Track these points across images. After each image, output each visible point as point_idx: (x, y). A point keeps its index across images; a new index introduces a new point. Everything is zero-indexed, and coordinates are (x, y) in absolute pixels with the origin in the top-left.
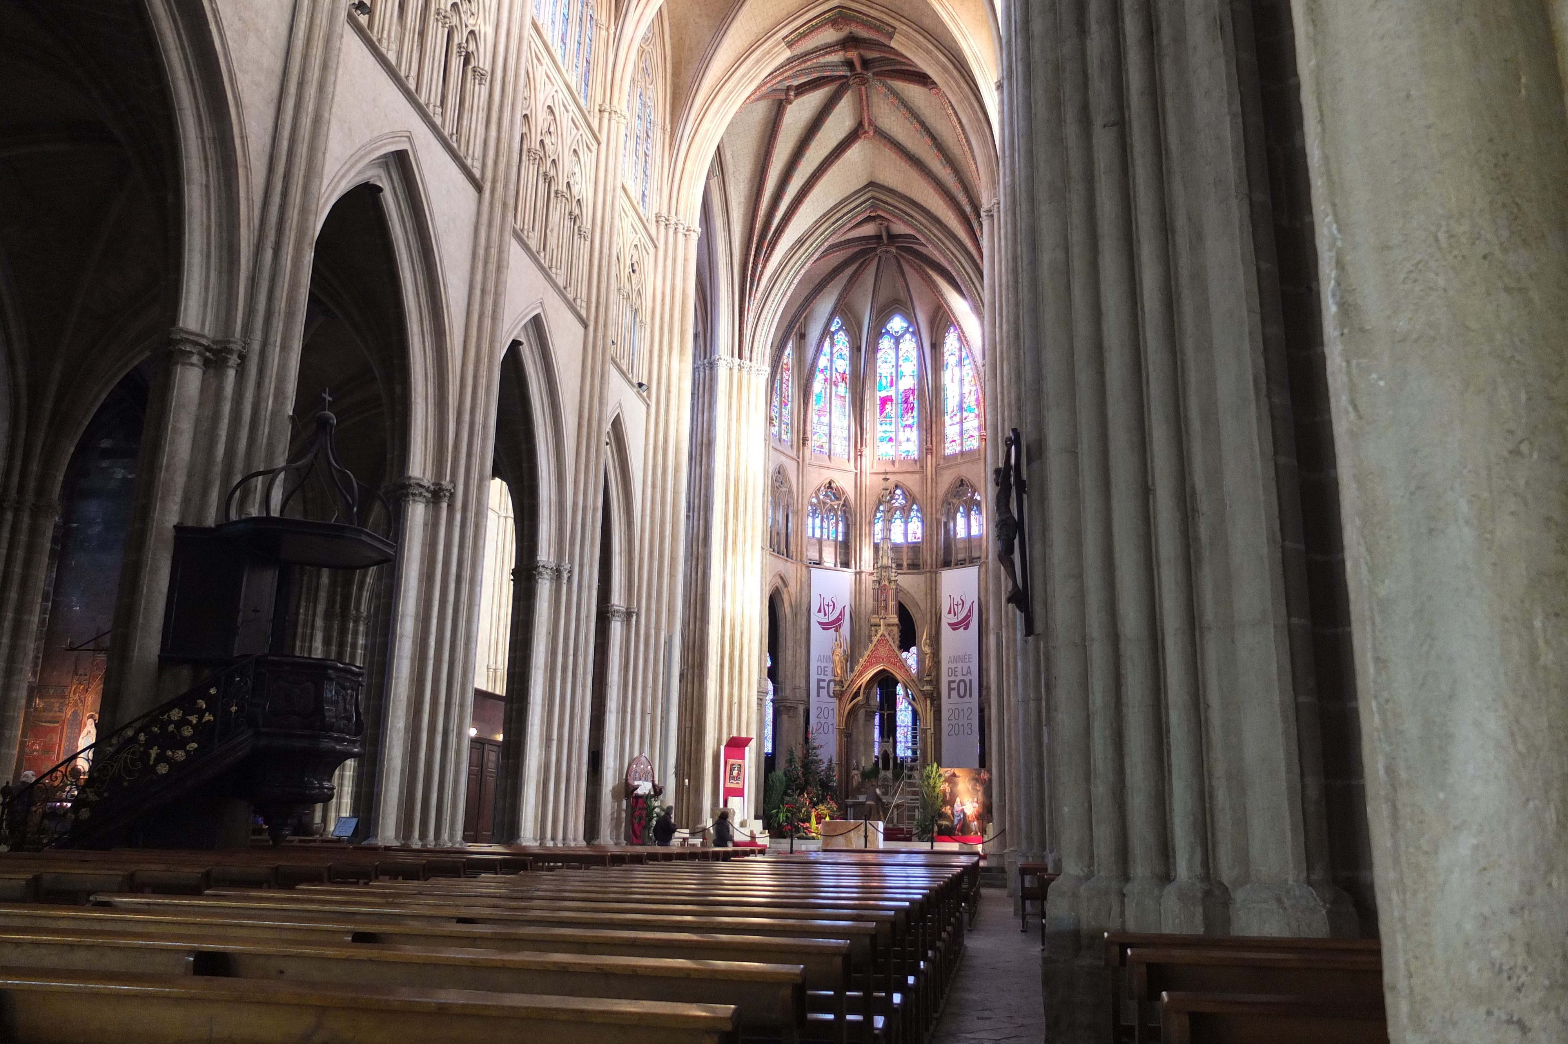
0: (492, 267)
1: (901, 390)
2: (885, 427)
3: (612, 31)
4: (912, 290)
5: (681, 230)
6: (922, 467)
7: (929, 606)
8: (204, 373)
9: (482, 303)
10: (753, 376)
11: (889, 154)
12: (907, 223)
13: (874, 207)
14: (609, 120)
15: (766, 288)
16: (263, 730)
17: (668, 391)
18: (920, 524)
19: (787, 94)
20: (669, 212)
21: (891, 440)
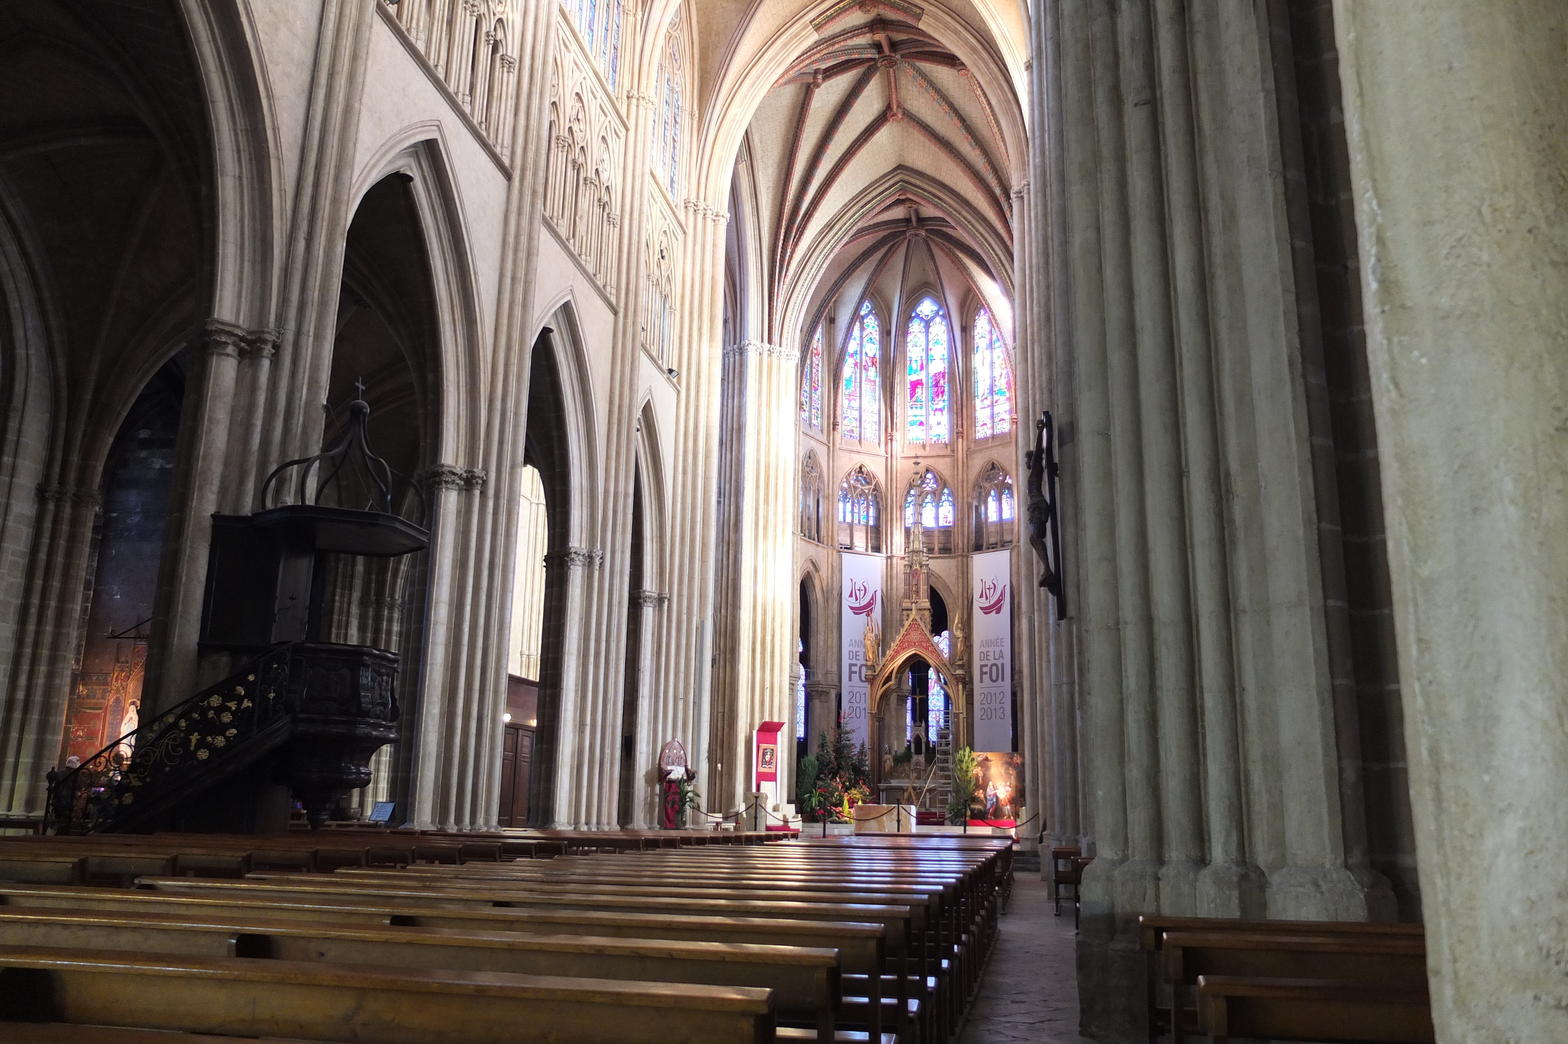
0: (522, 255)
1: (932, 373)
2: (915, 411)
3: (639, 17)
4: (942, 274)
5: (710, 216)
6: (953, 451)
7: (960, 590)
8: (239, 363)
9: (513, 291)
10: (783, 361)
11: (918, 136)
12: (936, 206)
13: (903, 190)
14: (637, 106)
15: (795, 273)
16: (302, 716)
17: (698, 377)
18: (951, 508)
19: (815, 78)
20: (698, 198)
21: (921, 424)
